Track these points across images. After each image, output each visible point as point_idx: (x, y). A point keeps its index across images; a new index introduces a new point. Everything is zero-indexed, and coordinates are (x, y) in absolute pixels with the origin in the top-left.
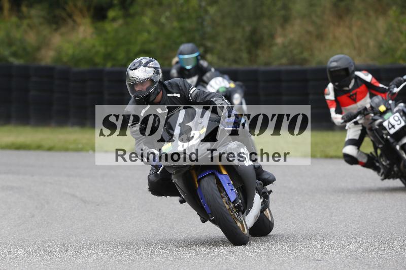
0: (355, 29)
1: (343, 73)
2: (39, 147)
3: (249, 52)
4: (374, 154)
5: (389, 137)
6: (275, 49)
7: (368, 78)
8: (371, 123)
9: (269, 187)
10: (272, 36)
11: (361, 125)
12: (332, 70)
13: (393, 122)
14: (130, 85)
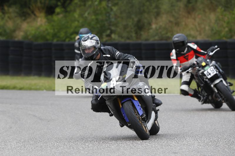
0: (197, 20)
1: (181, 44)
2: (14, 88)
3: (136, 33)
4: (197, 90)
5: (207, 80)
6: (151, 31)
7: (195, 47)
8: (197, 72)
9: (157, 108)
10: (150, 24)
11: (190, 73)
12: (175, 42)
13: (210, 72)
14: (82, 50)
